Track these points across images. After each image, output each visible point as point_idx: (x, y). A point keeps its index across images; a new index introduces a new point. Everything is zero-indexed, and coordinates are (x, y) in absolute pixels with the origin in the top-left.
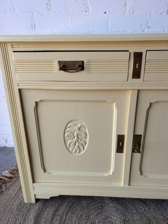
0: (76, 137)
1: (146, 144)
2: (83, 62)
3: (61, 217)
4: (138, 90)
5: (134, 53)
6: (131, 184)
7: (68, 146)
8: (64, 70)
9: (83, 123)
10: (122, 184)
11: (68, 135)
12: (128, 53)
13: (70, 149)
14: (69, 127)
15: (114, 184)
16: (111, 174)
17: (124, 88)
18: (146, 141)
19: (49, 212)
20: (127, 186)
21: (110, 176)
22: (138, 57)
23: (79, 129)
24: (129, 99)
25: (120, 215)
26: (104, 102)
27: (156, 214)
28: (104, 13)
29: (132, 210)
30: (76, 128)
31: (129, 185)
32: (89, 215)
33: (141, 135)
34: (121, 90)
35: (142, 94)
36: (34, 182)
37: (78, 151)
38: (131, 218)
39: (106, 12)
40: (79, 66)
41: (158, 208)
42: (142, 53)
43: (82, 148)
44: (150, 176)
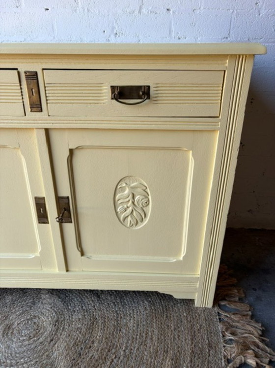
1: (79, 211)
4: (46, 129)
5: (25, 72)
6: (70, 269)
10: (56, 271)
12: (16, 72)
15: (46, 270)
16: (38, 255)
18: (78, 206)
20: (64, 272)
21: (37, 257)
22: (32, 78)
25: (54, 314)
26: (4, 147)
27: (107, 311)
28: (44, 10)
29: (75, 307)
31: (67, 271)
32: (8, 315)
33: (68, 197)
34: (23, 129)
35: (54, 136)
38: (68, 318)
39: (48, 8)
41: (114, 303)
42: (36, 73)
44: (95, 257)
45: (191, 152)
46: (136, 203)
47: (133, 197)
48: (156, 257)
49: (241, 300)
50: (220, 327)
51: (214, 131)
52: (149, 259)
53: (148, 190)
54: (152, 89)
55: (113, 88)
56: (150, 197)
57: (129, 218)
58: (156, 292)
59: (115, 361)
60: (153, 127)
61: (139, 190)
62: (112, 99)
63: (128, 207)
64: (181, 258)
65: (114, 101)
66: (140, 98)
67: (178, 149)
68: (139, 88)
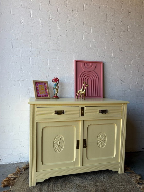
0: (59, 144)
2: (64, 111)
3: (52, 188)
4: (84, 120)
5: (81, 107)
7: (55, 149)
8: (57, 114)
9: (62, 136)
10: (79, 166)
11: (55, 143)
12: (79, 107)
13: (56, 150)
14: (56, 139)
15: (76, 166)
16: (74, 161)
17: (78, 120)
18: (88, 142)
19: (45, 187)
20: (82, 166)
21: (74, 162)
22: (83, 109)
23: (60, 139)
24: (80, 124)
25: (80, 181)
26: (71, 126)
27: (95, 178)
30: (59, 139)
32: (66, 184)
33: (86, 139)
35: (85, 122)
36: (36, 172)
37: (59, 150)
40: (63, 112)
42: (84, 107)
43: (61, 149)
44: (91, 159)
45: (116, 125)
46: (103, 140)
47: (102, 138)
48: (108, 157)
49: (130, 170)
50: (129, 176)
51: (120, 119)
52: (106, 158)
53: (106, 136)
54: (108, 110)
55: (100, 110)
56: (106, 138)
57: (101, 145)
58: (108, 170)
59: (107, 188)
60: (108, 119)
61: (104, 136)
62: (100, 112)
63: (101, 141)
64: (114, 156)
65: (101, 113)
66: (105, 112)
67: (113, 124)
68: (105, 110)
